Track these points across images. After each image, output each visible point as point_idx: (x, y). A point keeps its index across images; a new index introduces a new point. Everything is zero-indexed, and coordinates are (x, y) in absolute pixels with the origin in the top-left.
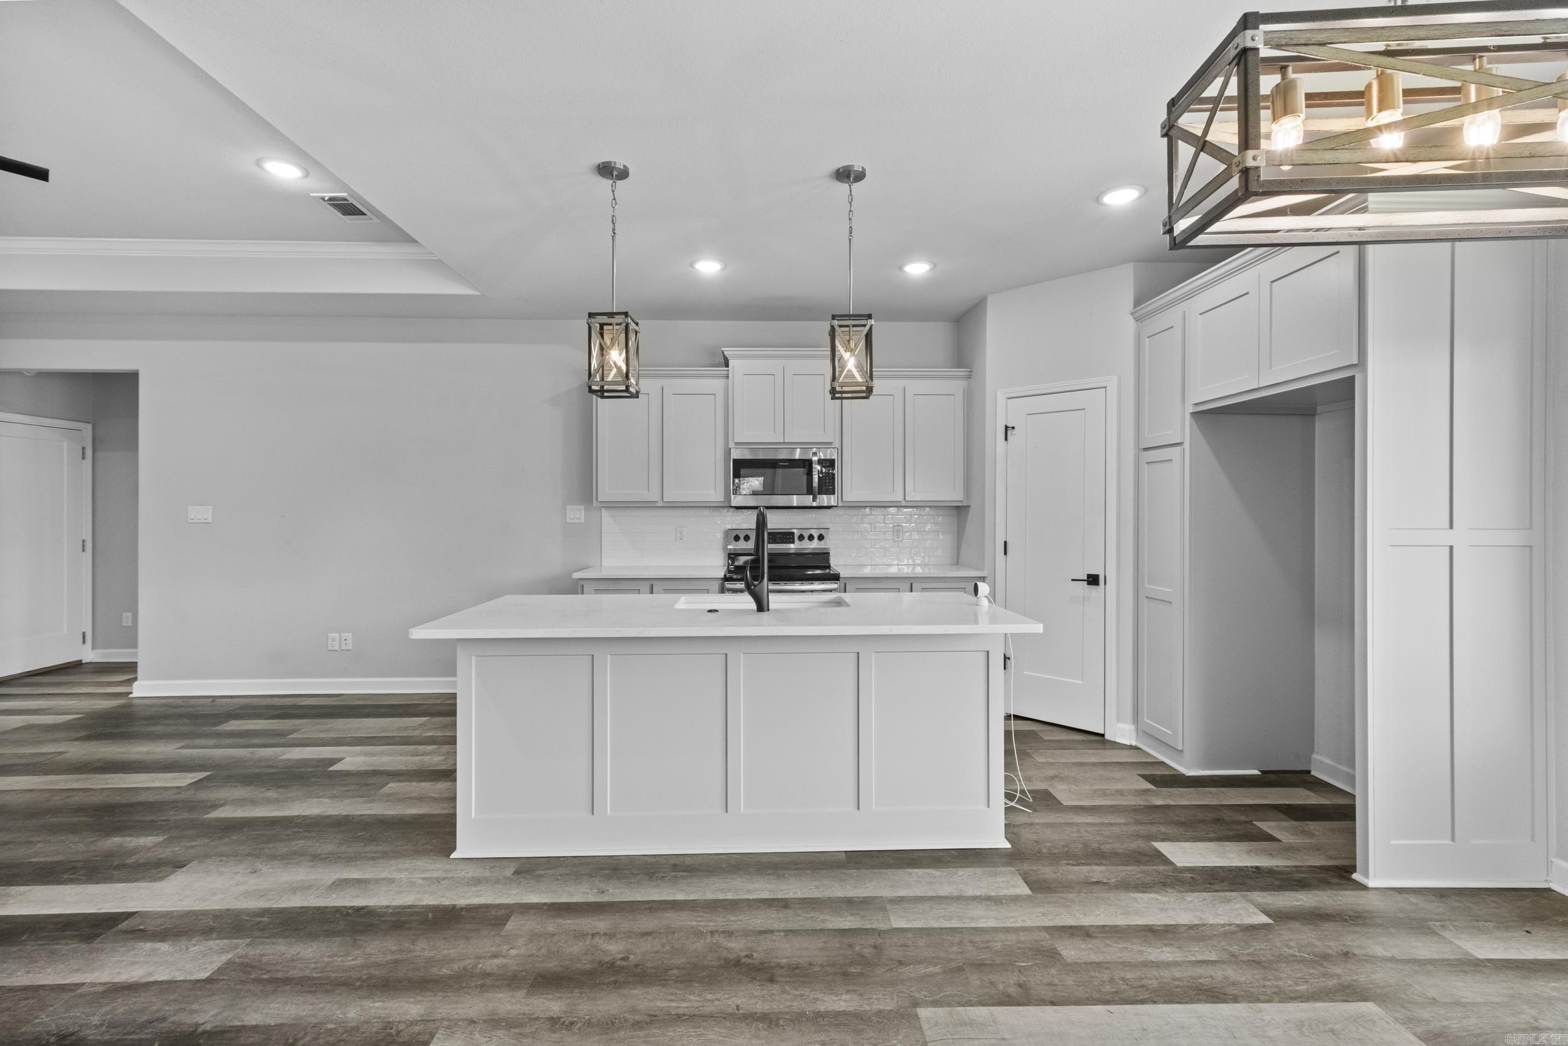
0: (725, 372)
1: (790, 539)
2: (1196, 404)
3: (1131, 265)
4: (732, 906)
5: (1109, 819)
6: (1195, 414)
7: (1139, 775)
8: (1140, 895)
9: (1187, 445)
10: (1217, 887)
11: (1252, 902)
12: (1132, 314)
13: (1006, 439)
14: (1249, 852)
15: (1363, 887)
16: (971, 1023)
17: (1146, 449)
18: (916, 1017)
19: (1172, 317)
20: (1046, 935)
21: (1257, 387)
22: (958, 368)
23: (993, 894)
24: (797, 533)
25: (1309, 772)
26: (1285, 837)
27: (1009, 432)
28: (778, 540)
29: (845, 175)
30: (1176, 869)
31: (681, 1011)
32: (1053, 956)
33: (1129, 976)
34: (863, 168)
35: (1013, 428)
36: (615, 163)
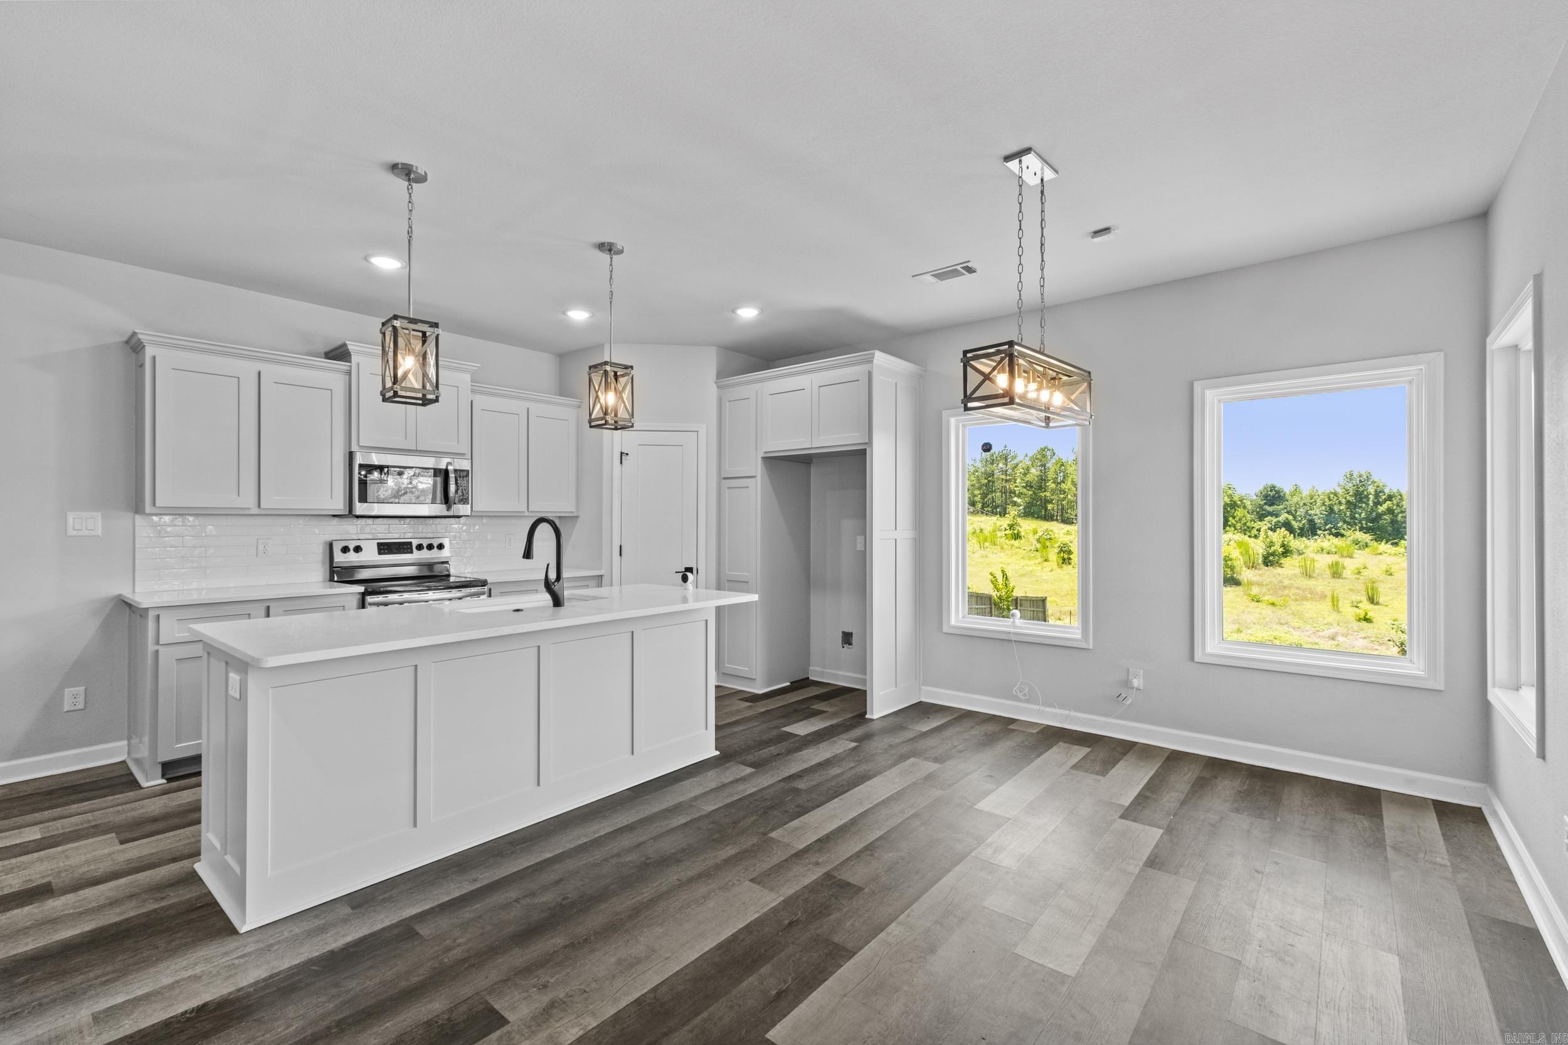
0: (347, 368)
1: (407, 548)
2: (766, 452)
3: (715, 347)
4: (597, 842)
5: (750, 725)
6: (764, 458)
7: (740, 700)
8: (801, 753)
9: (759, 478)
10: (826, 738)
11: (843, 739)
12: (715, 383)
13: (621, 463)
14: (822, 720)
15: (872, 720)
16: (797, 829)
17: (725, 478)
18: (772, 838)
19: (749, 390)
20: (783, 784)
21: (810, 447)
22: (560, 396)
23: (738, 777)
24: (415, 543)
25: (808, 678)
26: (830, 709)
27: (623, 457)
28: (394, 550)
29: (608, 248)
30: (803, 737)
31: (650, 897)
32: (797, 791)
33: (833, 784)
34: (623, 247)
35: (627, 454)
36: (417, 168)
